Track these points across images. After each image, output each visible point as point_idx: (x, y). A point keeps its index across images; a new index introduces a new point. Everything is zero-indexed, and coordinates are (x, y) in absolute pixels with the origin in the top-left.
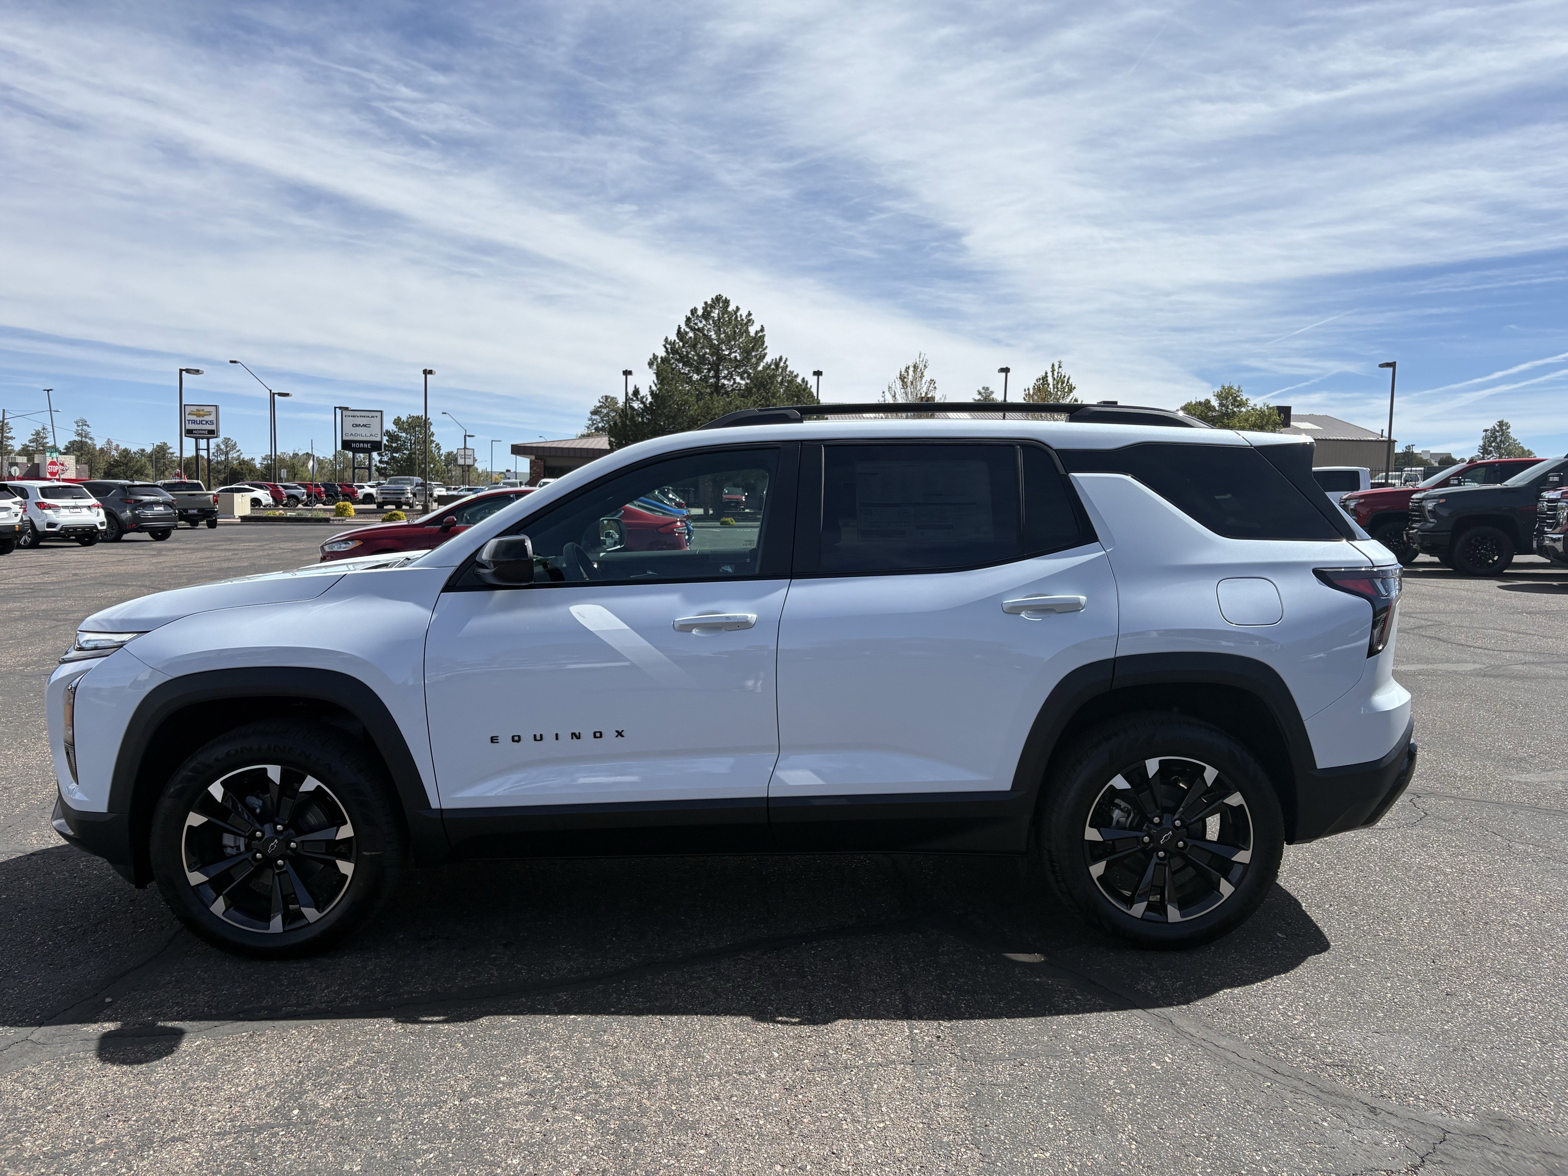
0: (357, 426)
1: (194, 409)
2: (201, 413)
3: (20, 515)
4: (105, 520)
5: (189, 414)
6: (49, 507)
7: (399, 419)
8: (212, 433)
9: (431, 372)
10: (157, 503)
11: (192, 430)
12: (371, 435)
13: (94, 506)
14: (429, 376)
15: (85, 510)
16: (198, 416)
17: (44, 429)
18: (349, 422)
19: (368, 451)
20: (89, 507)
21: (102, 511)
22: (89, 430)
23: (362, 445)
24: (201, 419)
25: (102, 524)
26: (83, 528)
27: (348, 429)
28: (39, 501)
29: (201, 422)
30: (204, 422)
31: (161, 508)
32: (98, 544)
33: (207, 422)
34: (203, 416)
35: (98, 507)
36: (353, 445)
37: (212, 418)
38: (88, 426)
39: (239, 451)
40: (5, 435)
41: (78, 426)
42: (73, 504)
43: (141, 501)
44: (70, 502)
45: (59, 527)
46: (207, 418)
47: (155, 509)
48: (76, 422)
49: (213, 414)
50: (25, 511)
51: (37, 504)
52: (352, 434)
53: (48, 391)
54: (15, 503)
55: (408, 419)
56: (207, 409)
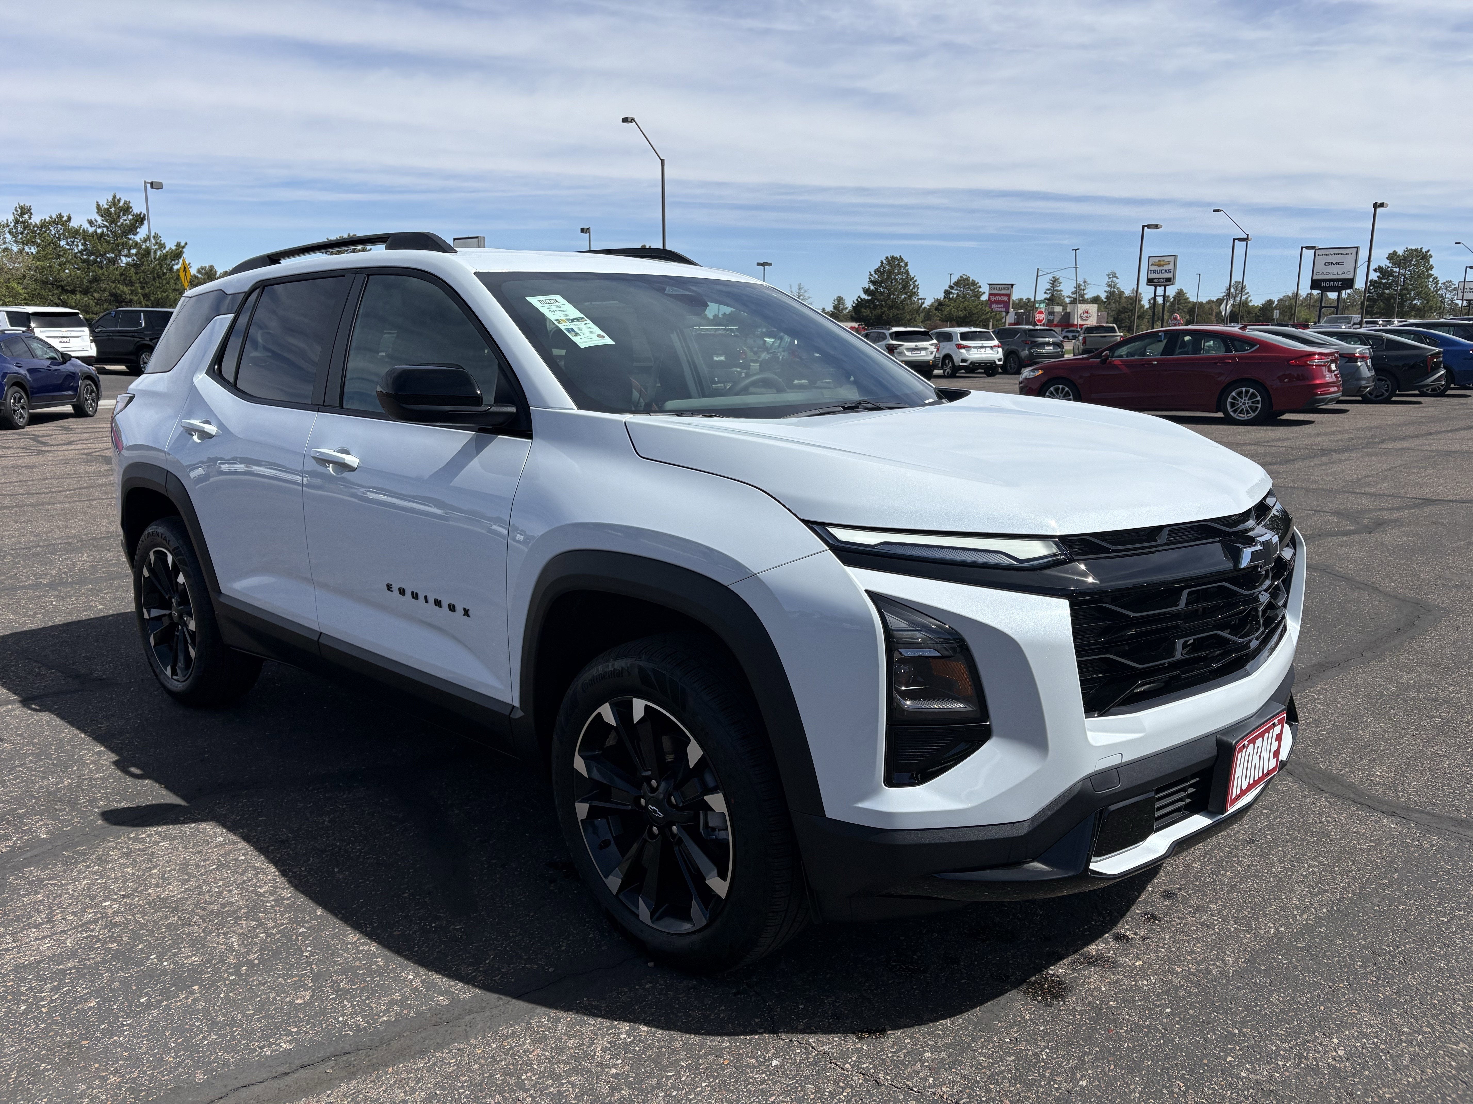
0: (1329, 264)
1: (1156, 259)
2: (1162, 263)
3: (934, 353)
4: (1002, 357)
5: (1152, 265)
6: (964, 347)
7: (1395, 253)
8: (1169, 281)
9: (1382, 205)
10: (1048, 344)
11: (1153, 279)
12: (1343, 273)
13: (995, 346)
14: (1378, 210)
15: (988, 349)
16: (1159, 266)
17: (1085, 282)
18: (1321, 260)
19: (1338, 290)
20: (991, 347)
21: (1000, 350)
22: (1117, 281)
23: (1332, 283)
24: (1161, 268)
25: (1000, 360)
26: (986, 363)
27: (1320, 267)
28: (958, 343)
29: (1161, 272)
30: (1163, 271)
31: (1051, 348)
32: (997, 376)
33: (1166, 271)
34: (1163, 266)
35: (998, 347)
36: (1323, 284)
37: (1170, 267)
38: (1117, 278)
39: (1248, 293)
40: (1057, 288)
41: (1109, 278)
42: (980, 345)
43: (1036, 342)
44: (978, 343)
45: (969, 362)
46: (1166, 267)
47: (1046, 348)
48: (1108, 275)
49: (1172, 264)
50: (938, 350)
51: (957, 345)
52: (1323, 273)
53: (1076, 250)
54: (931, 345)
55: (1405, 252)
56: (1167, 259)
